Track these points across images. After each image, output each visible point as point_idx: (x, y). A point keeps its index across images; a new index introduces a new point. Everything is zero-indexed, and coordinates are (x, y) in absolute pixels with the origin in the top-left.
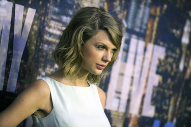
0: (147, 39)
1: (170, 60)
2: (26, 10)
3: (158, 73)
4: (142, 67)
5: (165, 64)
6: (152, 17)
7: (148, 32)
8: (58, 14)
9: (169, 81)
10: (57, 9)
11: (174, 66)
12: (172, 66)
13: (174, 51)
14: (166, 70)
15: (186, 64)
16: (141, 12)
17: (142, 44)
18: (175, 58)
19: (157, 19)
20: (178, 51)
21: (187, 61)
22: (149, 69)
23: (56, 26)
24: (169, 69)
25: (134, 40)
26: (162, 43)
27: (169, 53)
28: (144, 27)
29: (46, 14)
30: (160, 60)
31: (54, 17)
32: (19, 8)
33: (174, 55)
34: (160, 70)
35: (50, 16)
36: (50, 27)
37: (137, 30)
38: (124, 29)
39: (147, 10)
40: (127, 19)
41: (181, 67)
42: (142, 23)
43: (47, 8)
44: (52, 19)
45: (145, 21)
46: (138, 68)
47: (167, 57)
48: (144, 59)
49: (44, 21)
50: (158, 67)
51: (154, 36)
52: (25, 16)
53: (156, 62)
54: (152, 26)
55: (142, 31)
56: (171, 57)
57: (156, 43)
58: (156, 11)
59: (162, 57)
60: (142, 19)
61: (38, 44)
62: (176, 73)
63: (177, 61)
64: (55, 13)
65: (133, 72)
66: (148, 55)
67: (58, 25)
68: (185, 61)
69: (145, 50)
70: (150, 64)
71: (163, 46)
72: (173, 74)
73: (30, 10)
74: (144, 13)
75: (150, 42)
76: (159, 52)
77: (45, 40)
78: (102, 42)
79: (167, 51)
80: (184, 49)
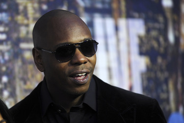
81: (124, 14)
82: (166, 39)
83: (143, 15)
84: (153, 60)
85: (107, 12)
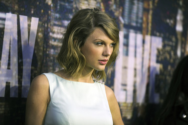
0: (144, 32)
1: (168, 48)
2: (29, 20)
3: (158, 62)
4: (143, 58)
5: (164, 53)
6: (146, 10)
7: (144, 26)
8: (60, 19)
9: (169, 68)
10: (58, 15)
11: (172, 53)
12: (170, 54)
13: (170, 40)
14: (166, 58)
15: (183, 51)
16: (135, 7)
17: (140, 37)
18: (172, 46)
19: (151, 12)
20: (174, 39)
21: (183, 48)
22: (150, 60)
23: (59, 31)
24: (168, 57)
25: (132, 35)
26: (158, 34)
27: (166, 42)
28: (140, 21)
29: (48, 21)
30: (158, 50)
31: (57, 23)
32: (23, 19)
33: (171, 43)
34: (160, 59)
35: (52, 22)
36: (53, 33)
37: (134, 24)
38: (122, 26)
39: (141, 5)
40: (123, 16)
41: (179, 53)
42: (137, 17)
43: (49, 15)
44: (55, 25)
45: (140, 15)
46: (139, 60)
47: (164, 46)
48: (143, 50)
49: (48, 28)
50: (158, 56)
51: (150, 29)
52: (29, 26)
53: (155, 52)
54: (147, 19)
55: (139, 25)
56: (169, 45)
57: (153, 34)
58: (149, 5)
59: (160, 46)
60: (137, 14)
61: (45, 49)
62: (174, 60)
63: (175, 49)
64: (56, 19)
65: (136, 64)
66: (147, 46)
67: (60, 30)
68: (182, 48)
69: (144, 42)
70: (150, 54)
71: (160, 36)
72: (172, 61)
73: (33, 19)
74: (138, 8)
75: (147, 34)
76: (157, 43)
77: (50, 45)
78: (99, 38)
79: (163, 41)
80: (179, 37)
81: (150, 33)
82: (176, 54)
83: (162, 35)
84: (165, 67)
85: (139, 29)
